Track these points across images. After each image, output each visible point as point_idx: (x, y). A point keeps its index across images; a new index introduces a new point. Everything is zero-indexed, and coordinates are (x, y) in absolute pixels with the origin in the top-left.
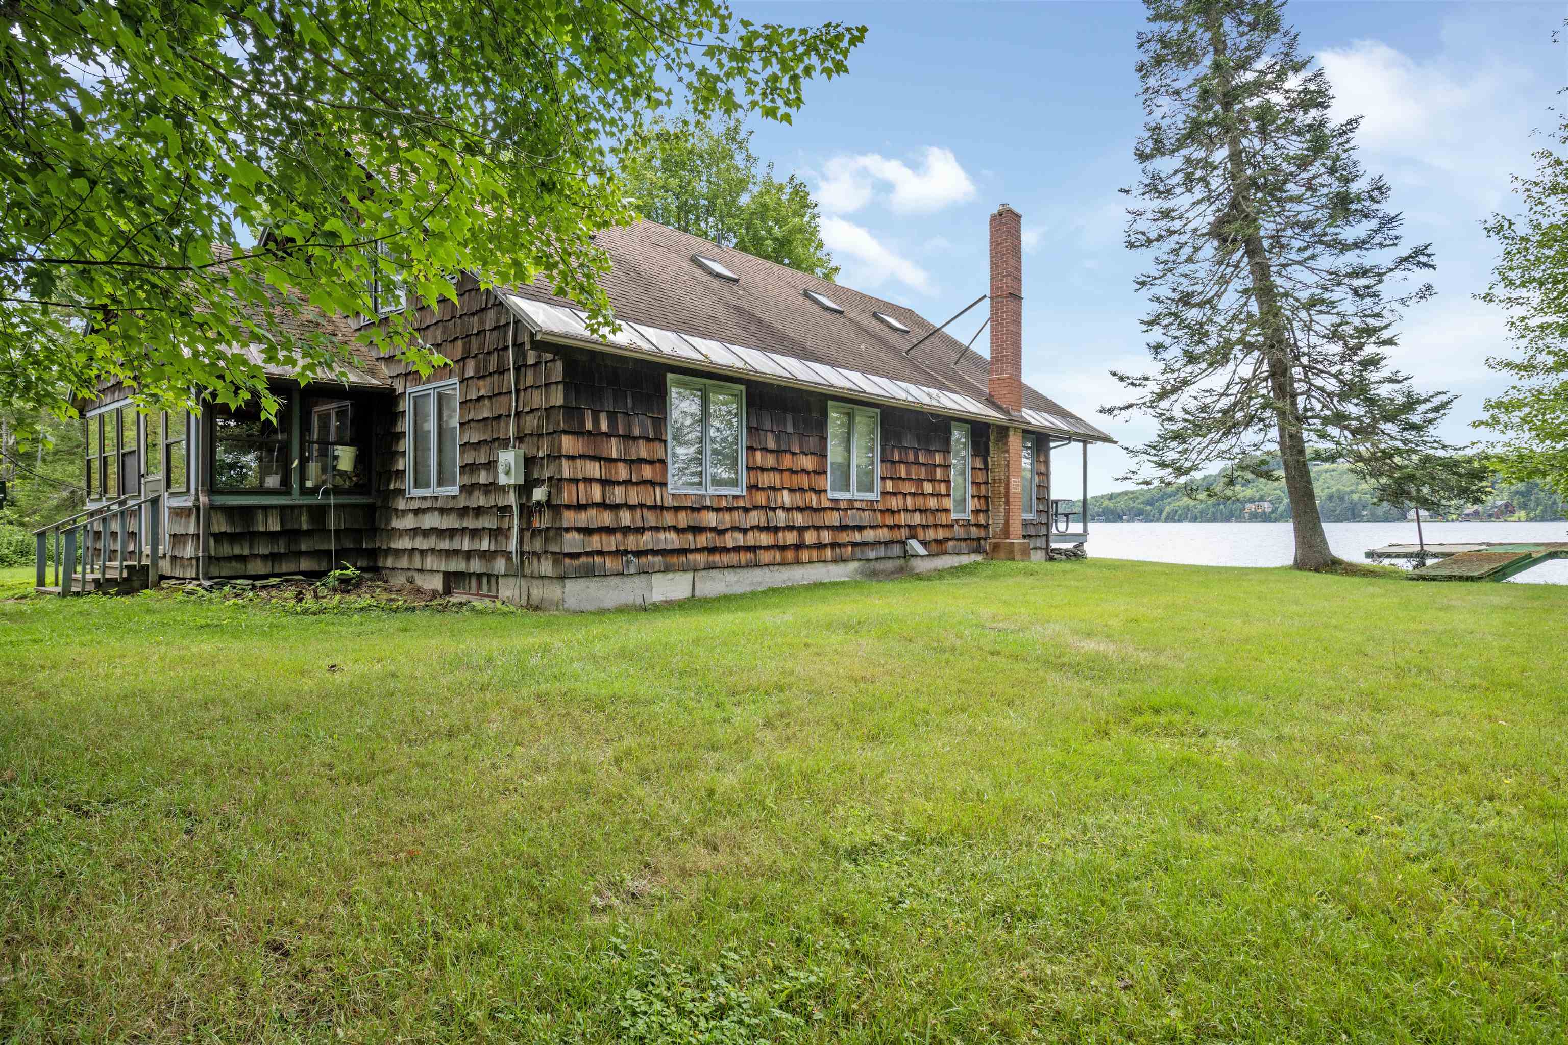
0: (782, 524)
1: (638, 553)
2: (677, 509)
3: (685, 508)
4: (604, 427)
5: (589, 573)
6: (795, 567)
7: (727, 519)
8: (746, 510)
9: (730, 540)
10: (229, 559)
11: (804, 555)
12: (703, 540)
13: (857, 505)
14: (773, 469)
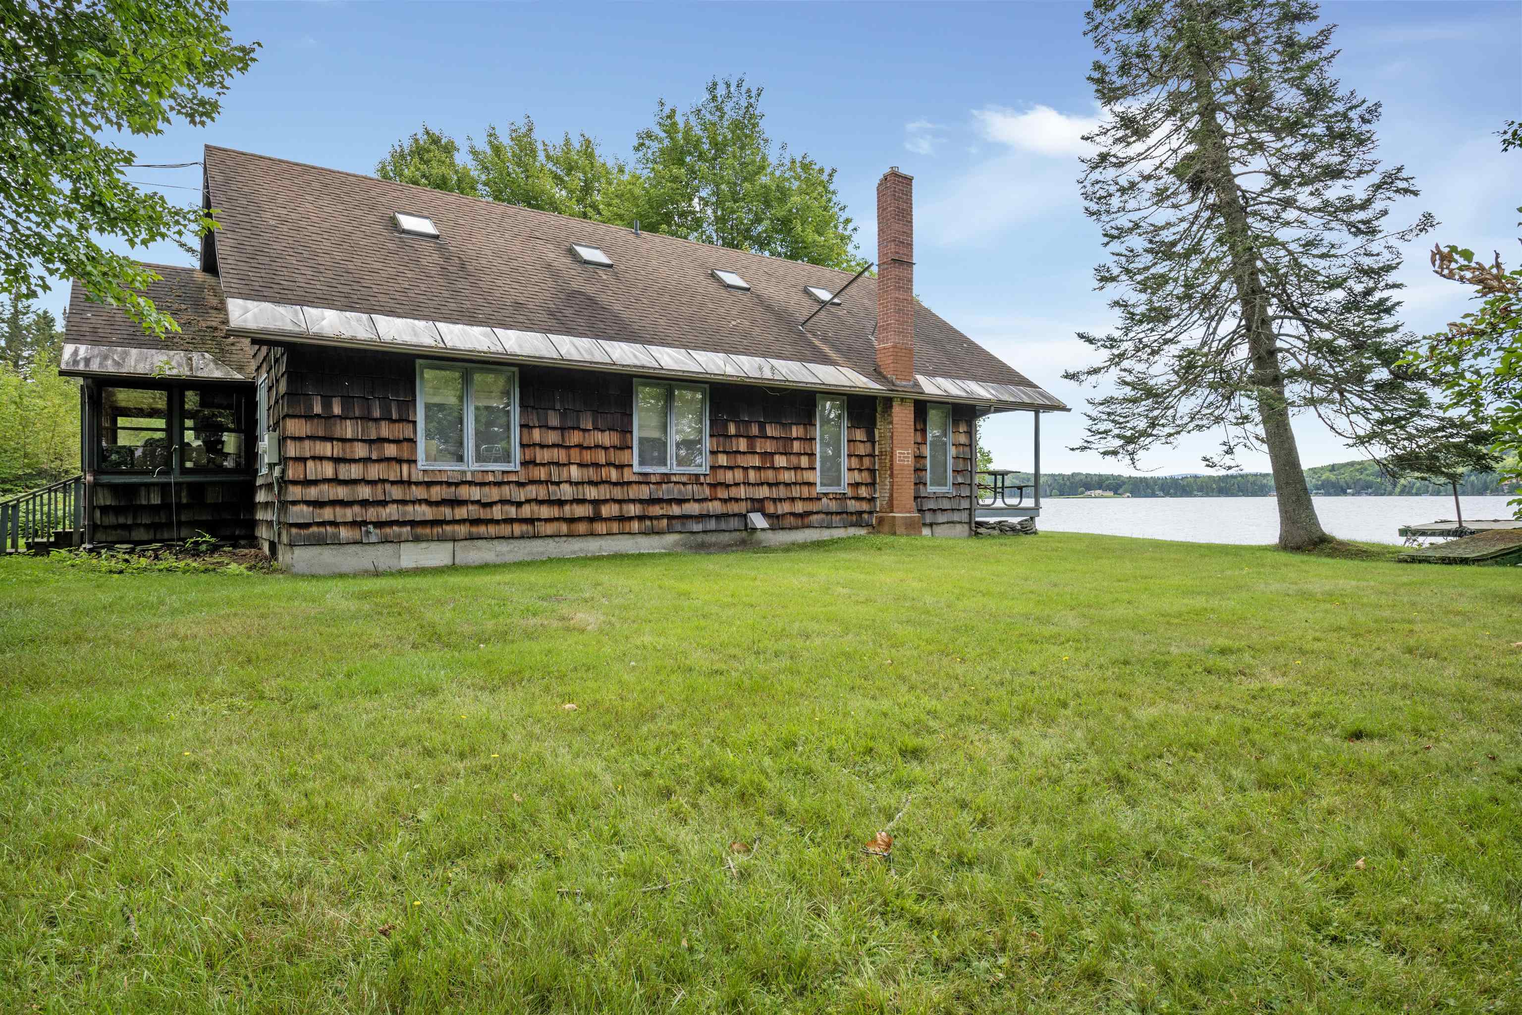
0: (568, 497)
1: (379, 524)
2: (429, 484)
3: (440, 483)
4: (337, 410)
5: (320, 542)
6: (590, 539)
7: (494, 494)
8: (520, 484)
9: (497, 513)
10: (115, 527)
11: (600, 527)
12: (461, 513)
13: (674, 479)
14: (554, 446)
